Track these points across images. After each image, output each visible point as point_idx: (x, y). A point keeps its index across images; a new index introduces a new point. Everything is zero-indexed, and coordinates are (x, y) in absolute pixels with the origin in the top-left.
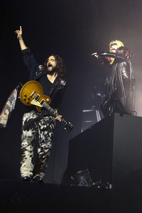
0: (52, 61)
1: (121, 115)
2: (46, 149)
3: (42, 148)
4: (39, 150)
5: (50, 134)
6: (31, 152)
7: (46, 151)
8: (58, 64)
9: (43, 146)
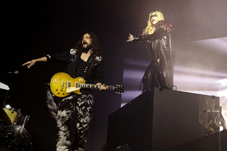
0: (87, 39)
1: (161, 90)
2: (85, 123)
3: (81, 124)
4: (78, 125)
5: (88, 109)
6: (65, 132)
7: (85, 126)
8: (93, 42)
9: (81, 121)
